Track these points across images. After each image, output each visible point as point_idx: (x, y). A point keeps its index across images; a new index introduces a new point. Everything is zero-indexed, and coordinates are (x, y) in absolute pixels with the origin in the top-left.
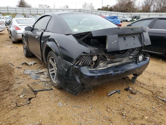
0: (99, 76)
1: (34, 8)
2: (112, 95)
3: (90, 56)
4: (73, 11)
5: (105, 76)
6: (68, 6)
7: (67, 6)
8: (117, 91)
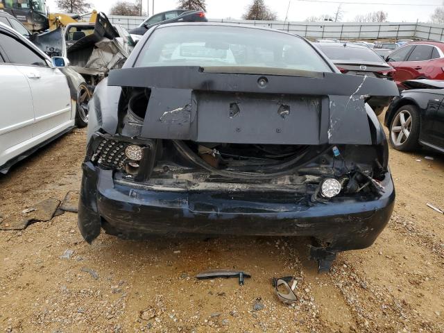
0: (135, 206)
1: (281, 21)
2: (212, 281)
3: (119, 142)
4: (393, 28)
5: (156, 211)
6: (385, 13)
7: (382, 13)
8: (238, 276)
